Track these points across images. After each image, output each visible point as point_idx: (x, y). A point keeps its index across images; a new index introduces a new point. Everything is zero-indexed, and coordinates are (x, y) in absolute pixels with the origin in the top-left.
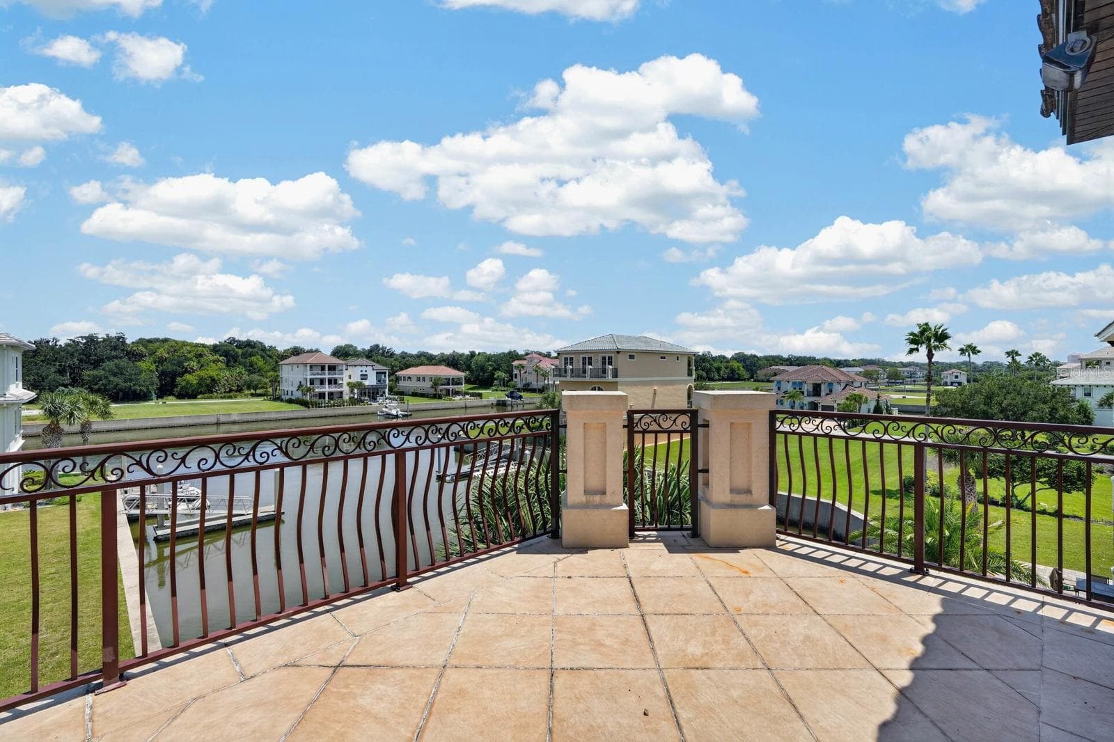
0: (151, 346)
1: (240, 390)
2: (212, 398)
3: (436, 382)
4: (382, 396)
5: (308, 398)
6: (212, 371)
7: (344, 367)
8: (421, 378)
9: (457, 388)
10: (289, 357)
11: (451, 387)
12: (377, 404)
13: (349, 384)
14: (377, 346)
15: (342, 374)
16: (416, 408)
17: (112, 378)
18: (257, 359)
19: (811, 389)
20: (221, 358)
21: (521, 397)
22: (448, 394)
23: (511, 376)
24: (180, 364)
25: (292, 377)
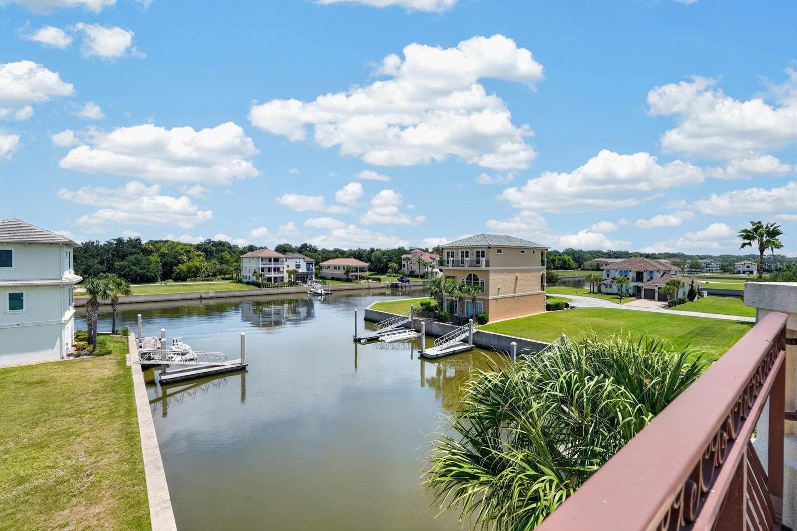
0: (157, 246)
1: (214, 275)
2: (196, 280)
3: (348, 270)
4: (310, 280)
5: (260, 281)
6: (196, 262)
7: (285, 260)
8: (337, 267)
9: (362, 274)
10: (247, 253)
11: (358, 274)
12: (307, 286)
13: (287, 271)
14: (306, 245)
15: (283, 264)
16: (334, 288)
17: (133, 267)
18: (226, 254)
19: (635, 276)
20: (202, 253)
21: (408, 281)
22: (356, 278)
23: (401, 266)
24: (175, 257)
25: (249, 266)
